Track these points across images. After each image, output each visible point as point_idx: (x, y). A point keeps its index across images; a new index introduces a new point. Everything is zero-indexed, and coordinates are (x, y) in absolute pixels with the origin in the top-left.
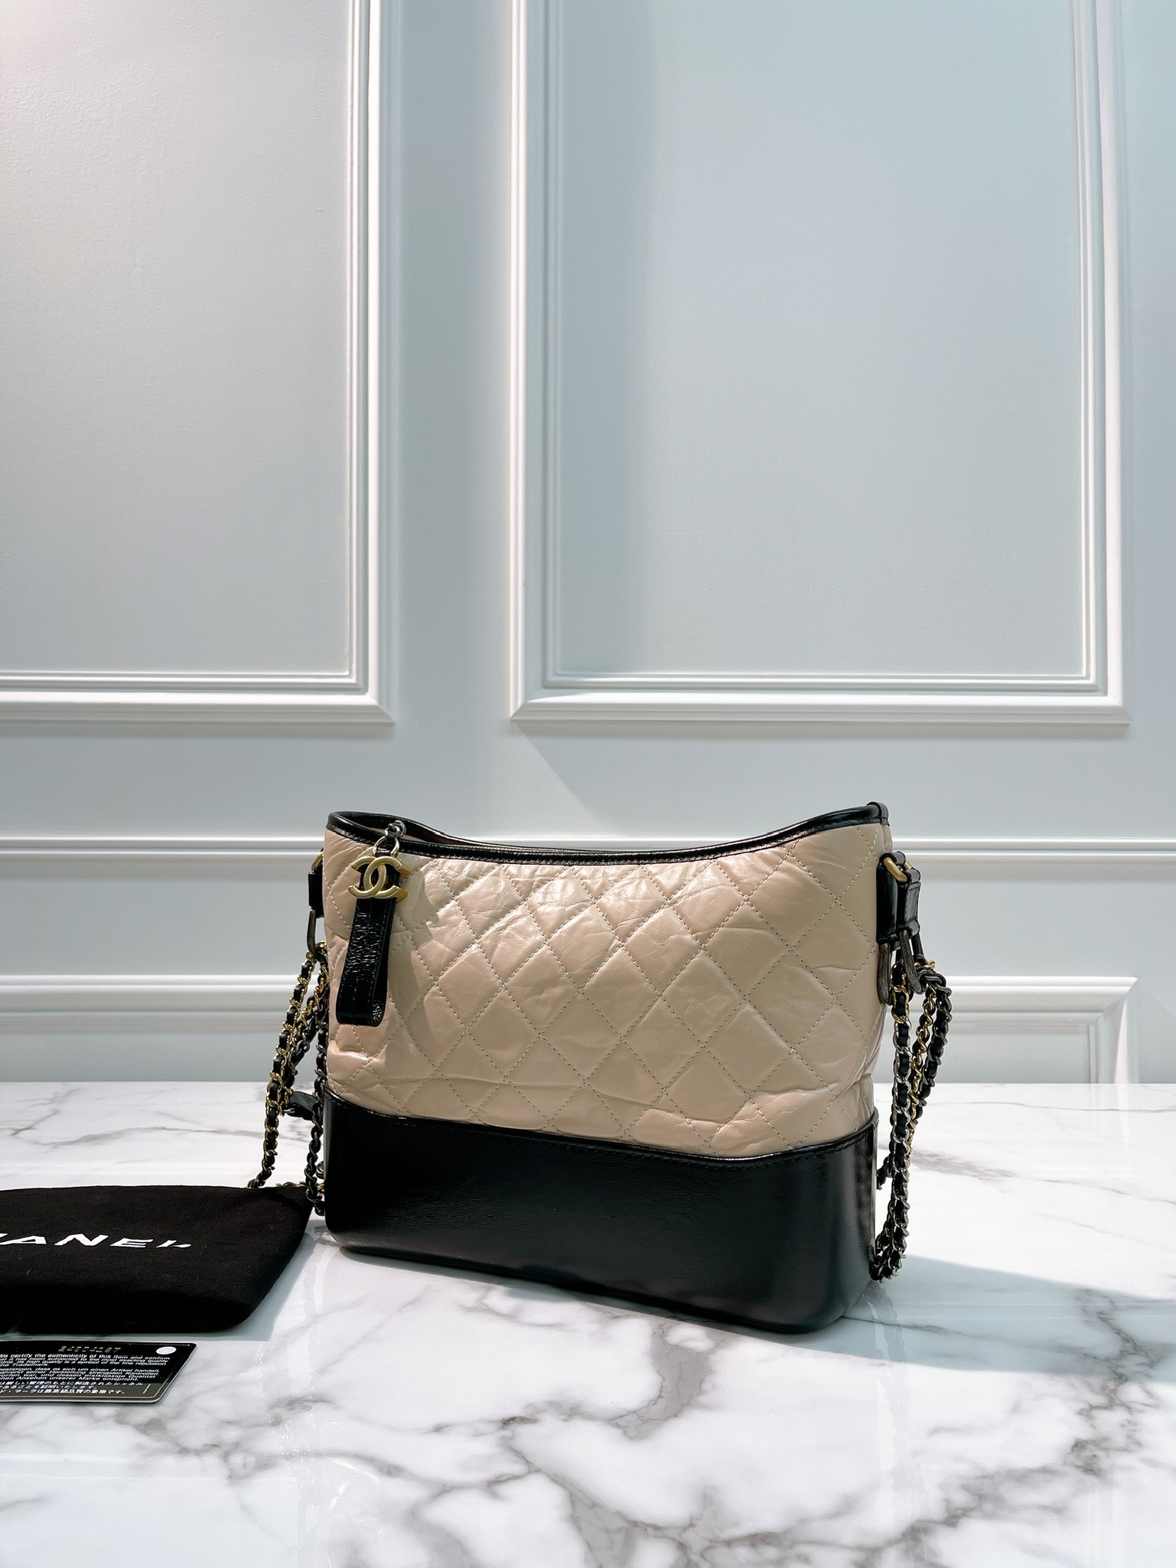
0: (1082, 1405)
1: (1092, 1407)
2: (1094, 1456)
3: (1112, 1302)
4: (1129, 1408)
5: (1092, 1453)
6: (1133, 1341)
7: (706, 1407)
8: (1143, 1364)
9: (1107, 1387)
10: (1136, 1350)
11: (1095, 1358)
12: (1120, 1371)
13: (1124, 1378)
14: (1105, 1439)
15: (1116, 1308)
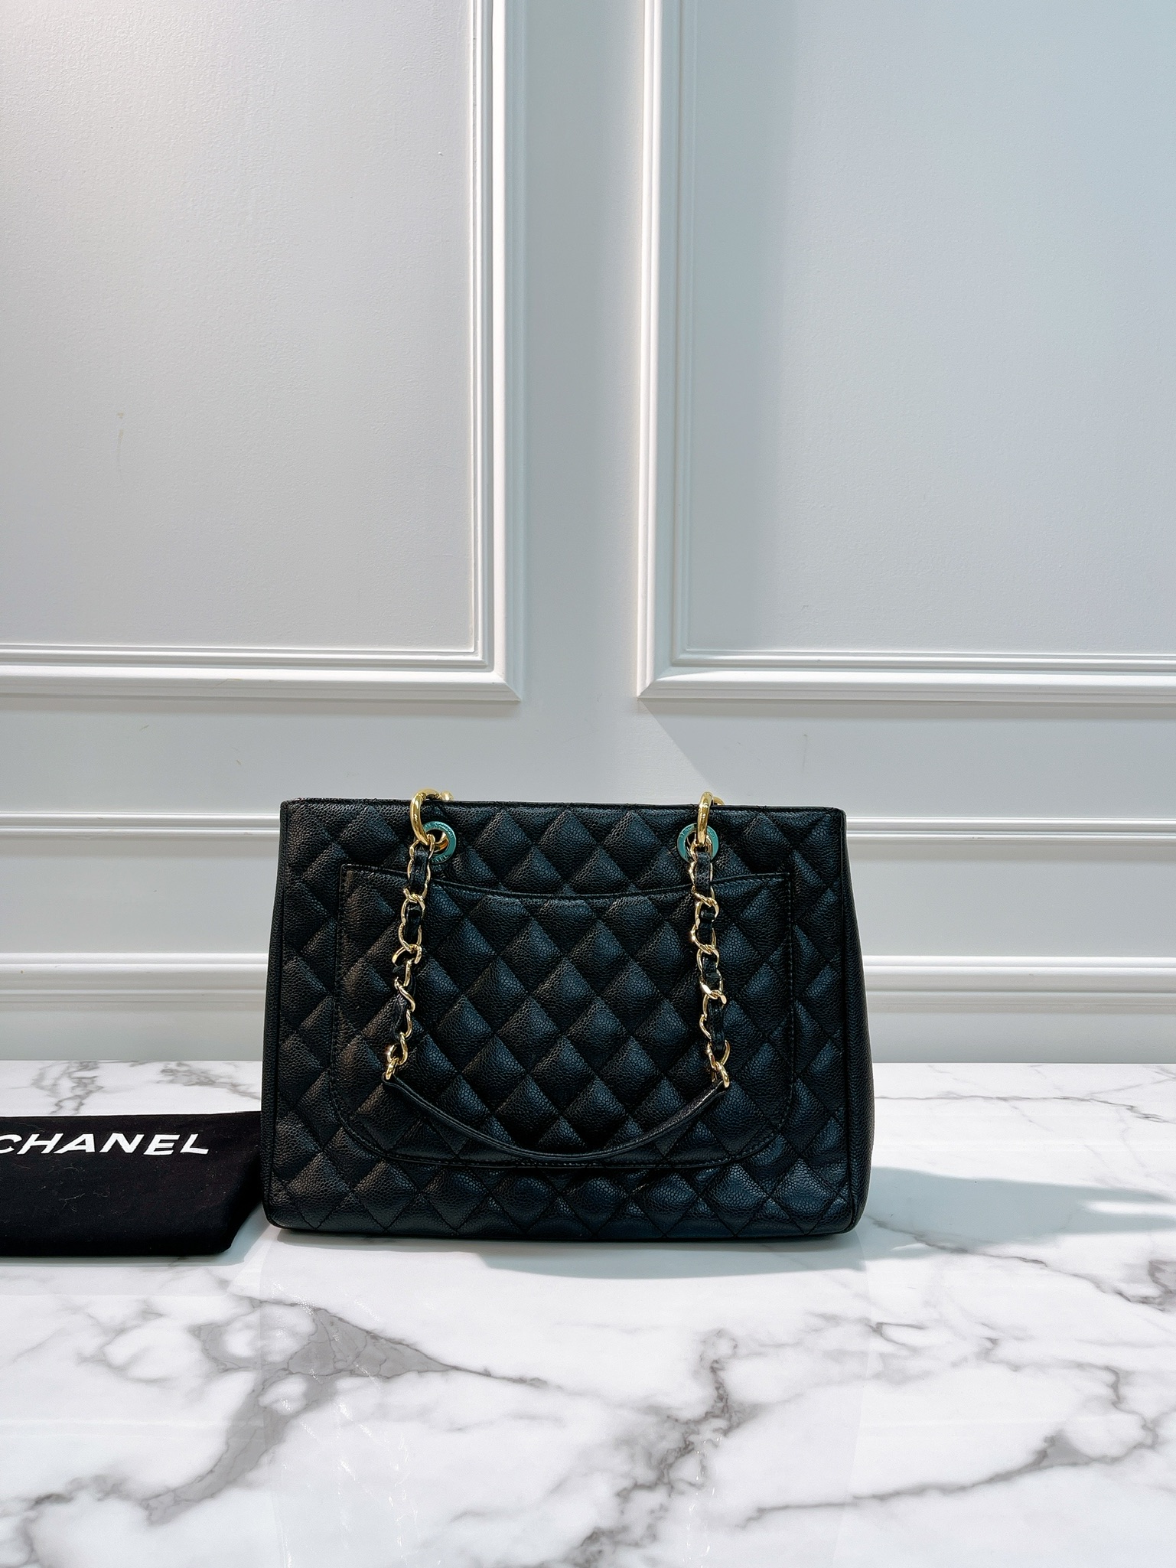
0: (627, 1483)
1: (637, 1486)
2: (600, 1552)
3: (735, 1347)
4: (671, 1487)
5: (600, 1548)
6: (727, 1402)
7: (250, 1486)
8: (721, 1429)
9: (666, 1461)
10: (723, 1411)
11: (677, 1420)
12: (692, 1438)
13: (690, 1447)
14: (625, 1529)
15: (734, 1356)
